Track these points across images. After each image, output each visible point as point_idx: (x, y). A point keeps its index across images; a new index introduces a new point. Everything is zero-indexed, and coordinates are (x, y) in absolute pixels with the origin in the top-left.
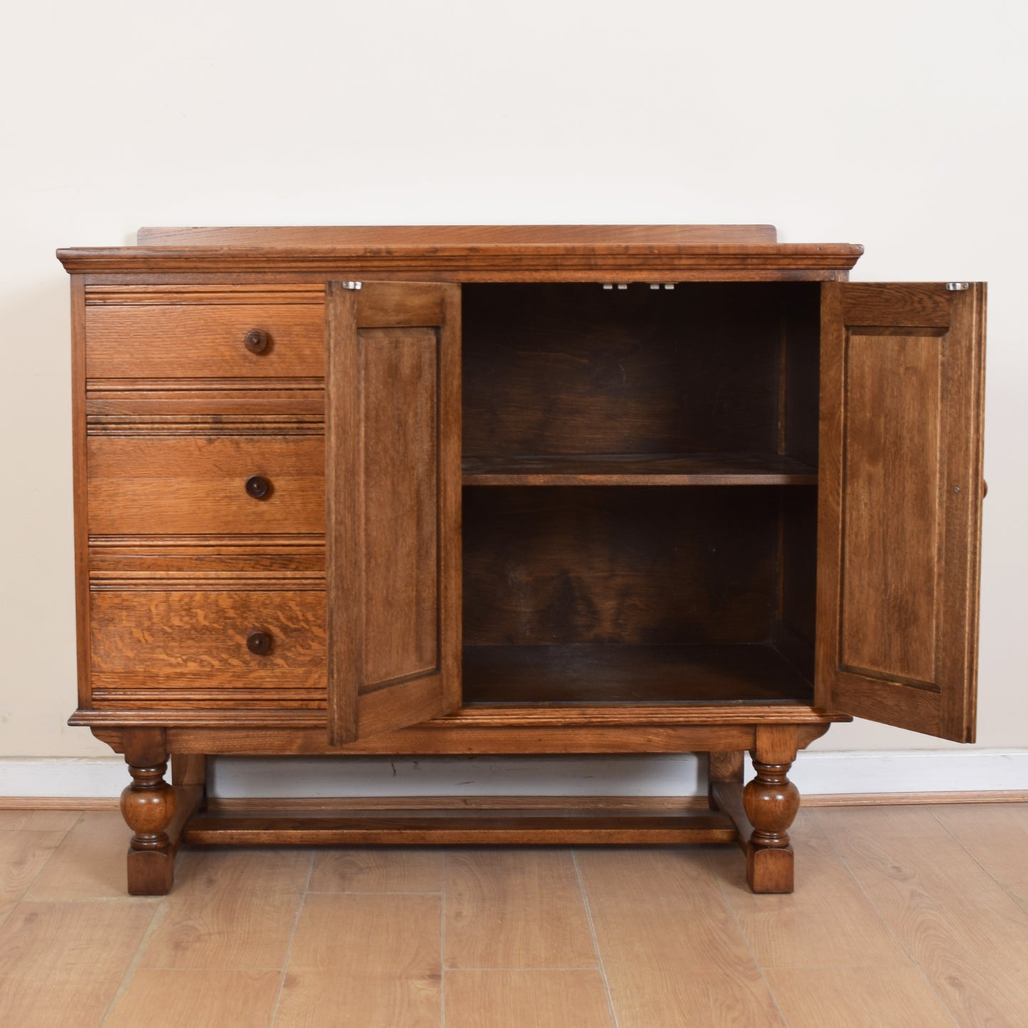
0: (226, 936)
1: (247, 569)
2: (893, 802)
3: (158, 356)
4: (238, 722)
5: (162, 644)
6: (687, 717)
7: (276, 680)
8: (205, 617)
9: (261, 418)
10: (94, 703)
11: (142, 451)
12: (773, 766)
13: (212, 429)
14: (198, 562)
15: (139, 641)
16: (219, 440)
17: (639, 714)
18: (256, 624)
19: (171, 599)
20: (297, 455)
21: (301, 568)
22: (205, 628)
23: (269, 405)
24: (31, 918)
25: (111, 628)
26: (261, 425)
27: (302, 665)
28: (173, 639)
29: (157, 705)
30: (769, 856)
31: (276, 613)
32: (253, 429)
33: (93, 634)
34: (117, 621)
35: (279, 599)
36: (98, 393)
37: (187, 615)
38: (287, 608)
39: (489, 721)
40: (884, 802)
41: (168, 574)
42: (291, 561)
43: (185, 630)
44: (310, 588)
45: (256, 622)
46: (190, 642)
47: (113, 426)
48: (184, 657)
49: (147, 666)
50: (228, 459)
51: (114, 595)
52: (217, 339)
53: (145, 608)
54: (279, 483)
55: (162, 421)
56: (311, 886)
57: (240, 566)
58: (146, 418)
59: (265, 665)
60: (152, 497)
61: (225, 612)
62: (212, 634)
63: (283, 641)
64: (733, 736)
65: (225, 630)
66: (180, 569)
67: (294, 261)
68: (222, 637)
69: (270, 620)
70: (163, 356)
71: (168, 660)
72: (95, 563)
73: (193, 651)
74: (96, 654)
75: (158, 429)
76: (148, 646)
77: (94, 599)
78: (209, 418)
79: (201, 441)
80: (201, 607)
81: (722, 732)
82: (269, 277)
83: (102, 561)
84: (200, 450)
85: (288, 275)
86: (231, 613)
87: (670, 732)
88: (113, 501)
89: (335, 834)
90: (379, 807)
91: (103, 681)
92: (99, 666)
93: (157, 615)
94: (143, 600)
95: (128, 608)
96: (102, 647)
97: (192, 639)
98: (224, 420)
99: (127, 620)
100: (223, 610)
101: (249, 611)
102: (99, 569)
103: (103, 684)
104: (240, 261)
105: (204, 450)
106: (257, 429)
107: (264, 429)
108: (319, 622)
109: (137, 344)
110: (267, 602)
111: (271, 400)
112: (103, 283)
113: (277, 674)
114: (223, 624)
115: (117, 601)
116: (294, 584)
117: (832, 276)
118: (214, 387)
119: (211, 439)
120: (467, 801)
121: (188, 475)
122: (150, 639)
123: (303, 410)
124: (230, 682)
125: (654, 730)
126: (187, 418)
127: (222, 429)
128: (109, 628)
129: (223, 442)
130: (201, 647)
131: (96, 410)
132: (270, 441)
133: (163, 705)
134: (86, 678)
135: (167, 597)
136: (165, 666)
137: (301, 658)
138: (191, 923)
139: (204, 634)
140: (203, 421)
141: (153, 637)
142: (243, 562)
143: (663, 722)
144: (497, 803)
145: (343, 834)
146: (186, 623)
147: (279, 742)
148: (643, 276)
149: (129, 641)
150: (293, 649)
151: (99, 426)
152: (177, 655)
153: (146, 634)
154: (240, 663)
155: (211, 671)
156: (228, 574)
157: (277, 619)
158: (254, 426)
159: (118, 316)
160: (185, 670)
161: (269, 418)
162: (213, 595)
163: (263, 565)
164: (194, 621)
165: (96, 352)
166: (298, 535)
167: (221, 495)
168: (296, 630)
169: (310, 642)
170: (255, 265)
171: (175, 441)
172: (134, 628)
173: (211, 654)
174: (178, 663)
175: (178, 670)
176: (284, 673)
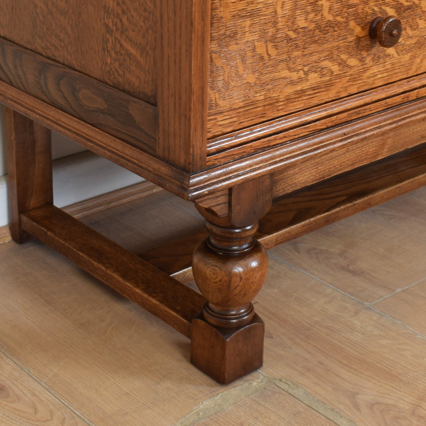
5: (285, 57)
8: (330, 10)
10: (208, 158)
15: (262, 58)
18: (376, 9)
22: (329, 24)
25: (233, 47)
27: (410, 50)
28: (297, 46)
29: (275, 139)
34: (239, 36)
37: (313, 11)
43: (310, 31)
45: (376, 5)
46: (313, 47)
48: (306, 69)
49: (268, 90)
53: (271, 10)
59: (379, 58)
62: (335, 31)
65: (347, 23)
68: (343, 32)
71: (290, 77)
73: (314, 58)
74: (212, 88)
76: (271, 63)
91: (220, 125)
92: (216, 105)
93: (282, 17)
95: (252, 15)
97: (315, 42)
99: (250, 32)
103: (220, 129)
113: (387, 67)
114: (346, 15)
122: (273, 52)
124: (346, 88)
128: (230, 48)
130: (323, 51)
133: (281, 138)
136: (286, 85)
137: (410, 42)
139: (328, 32)
141: (277, 49)
146: (312, 21)
147: (374, 149)
149: (251, 61)
152: (299, 68)
153: (270, 45)
154: (357, 63)
155: (330, 80)
160: (305, 86)
164: (319, 17)
168: (409, 8)
169: (417, 20)
172: (258, 41)
173: (332, 58)
174: (300, 78)
175: (299, 88)
176: (393, 64)
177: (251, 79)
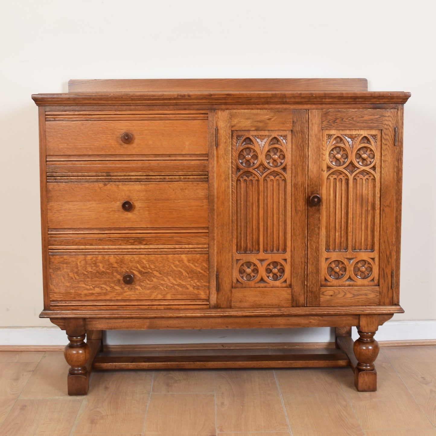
0: (115, 416)
1: (122, 244)
2: (420, 344)
3: (80, 145)
4: (119, 316)
5: (83, 280)
6: (328, 312)
7: (136, 296)
8: (103, 267)
9: (129, 174)
10: (51, 307)
11: (73, 189)
12: (367, 333)
13: (106, 179)
14: (100, 241)
15: (72, 278)
16: (109, 184)
17: (306, 310)
18: (127, 270)
19: (87, 258)
20: (146, 191)
21: (148, 244)
22: (103, 272)
23: (133, 168)
24: (23, 408)
25: (59, 272)
26: (129, 177)
27: (149, 289)
30: (365, 375)
31: (136, 265)
32: (125, 179)
33: (50, 275)
34: (61, 269)
35: (138, 258)
36: (52, 162)
37: (95, 266)
38: (142, 263)
39: (236, 314)
40: (415, 344)
41: (85, 247)
42: (143, 240)
43: (94, 273)
44: (152, 253)
45: (127, 269)
46: (96, 279)
47: (59, 178)
48: (93, 286)
49: (76, 290)
50: (114, 193)
51: (60, 257)
52: (108, 137)
53: (75, 263)
54: (137, 205)
55: (82, 175)
56: (153, 390)
57: (119, 243)
58: (75, 174)
59: (132, 289)
60: (78, 211)
61: (112, 265)
62: (106, 275)
63: (140, 278)
64: (349, 320)
65: (112, 273)
66: (91, 245)
67: (144, 100)
68: (111, 276)
69: (133, 268)
70: (83, 145)
71: (86, 287)
72: (51, 242)
73: (97, 283)
74: (52, 284)
75: (80, 179)
76: (76, 281)
77: (51, 259)
78: (104, 174)
79: (101, 185)
80: (101, 262)
81: (344, 318)
82: (133, 107)
83: (55, 241)
84: (100, 189)
85: (141, 106)
86: (115, 265)
87: (320, 318)
88: (60, 213)
89: (164, 364)
90: (183, 349)
92: (53, 290)
93: (80, 266)
94: (74, 259)
95: (66, 263)
96: (55, 281)
97: (97, 277)
98: (112, 175)
99: (66, 269)
100: (112, 264)
101: (124, 264)
102: (53, 245)
103: (56, 298)
104: (119, 100)
105: (102, 189)
106: (127, 179)
107: (130, 179)
108: (157, 269)
109: (70, 139)
110: (132, 260)
111: (133, 165)
112: (54, 110)
113: (137, 293)
114: (112, 270)
115: (61, 260)
116: (145, 251)
117: (396, 107)
118: (107, 159)
119: (105, 184)
120: (224, 346)
121: (95, 201)
122: (77, 277)
123: (149, 170)
124: (115, 297)
125: (312, 317)
126: (94, 174)
127: (110, 179)
128: (58, 272)
129: (111, 185)
130: (101, 281)
131: (51, 170)
132: (133, 185)
133: (83, 308)
134: (48, 295)
135: (85, 258)
136: (85, 290)
137: (148, 286)
138: (98, 409)
139: (103, 275)
140: (102, 175)
141: (79, 276)
142: (121, 241)
143: (317, 314)
144: (237, 346)
145: (167, 364)
146: (94, 270)
147: (138, 325)
148: (308, 107)
149: (67, 278)
150: (145, 282)
151: (52, 178)
152: (90, 285)
153: (75, 275)
154: (120, 288)
155: (106, 292)
156: (114, 247)
157: (137, 268)
158: (126, 177)
159: (61, 126)
160: (94, 292)
161: (133, 174)
162: (107, 257)
163: (130, 243)
164: (98, 269)
165: (50, 143)
166: (147, 229)
167: (110, 210)
168: (146, 273)
169: (152, 278)
170: (126, 102)
171: (88, 185)
172: (70, 272)
173: (106, 284)
174: (91, 288)
175: (91, 292)
176: (140, 293)
177: (68, 284)
